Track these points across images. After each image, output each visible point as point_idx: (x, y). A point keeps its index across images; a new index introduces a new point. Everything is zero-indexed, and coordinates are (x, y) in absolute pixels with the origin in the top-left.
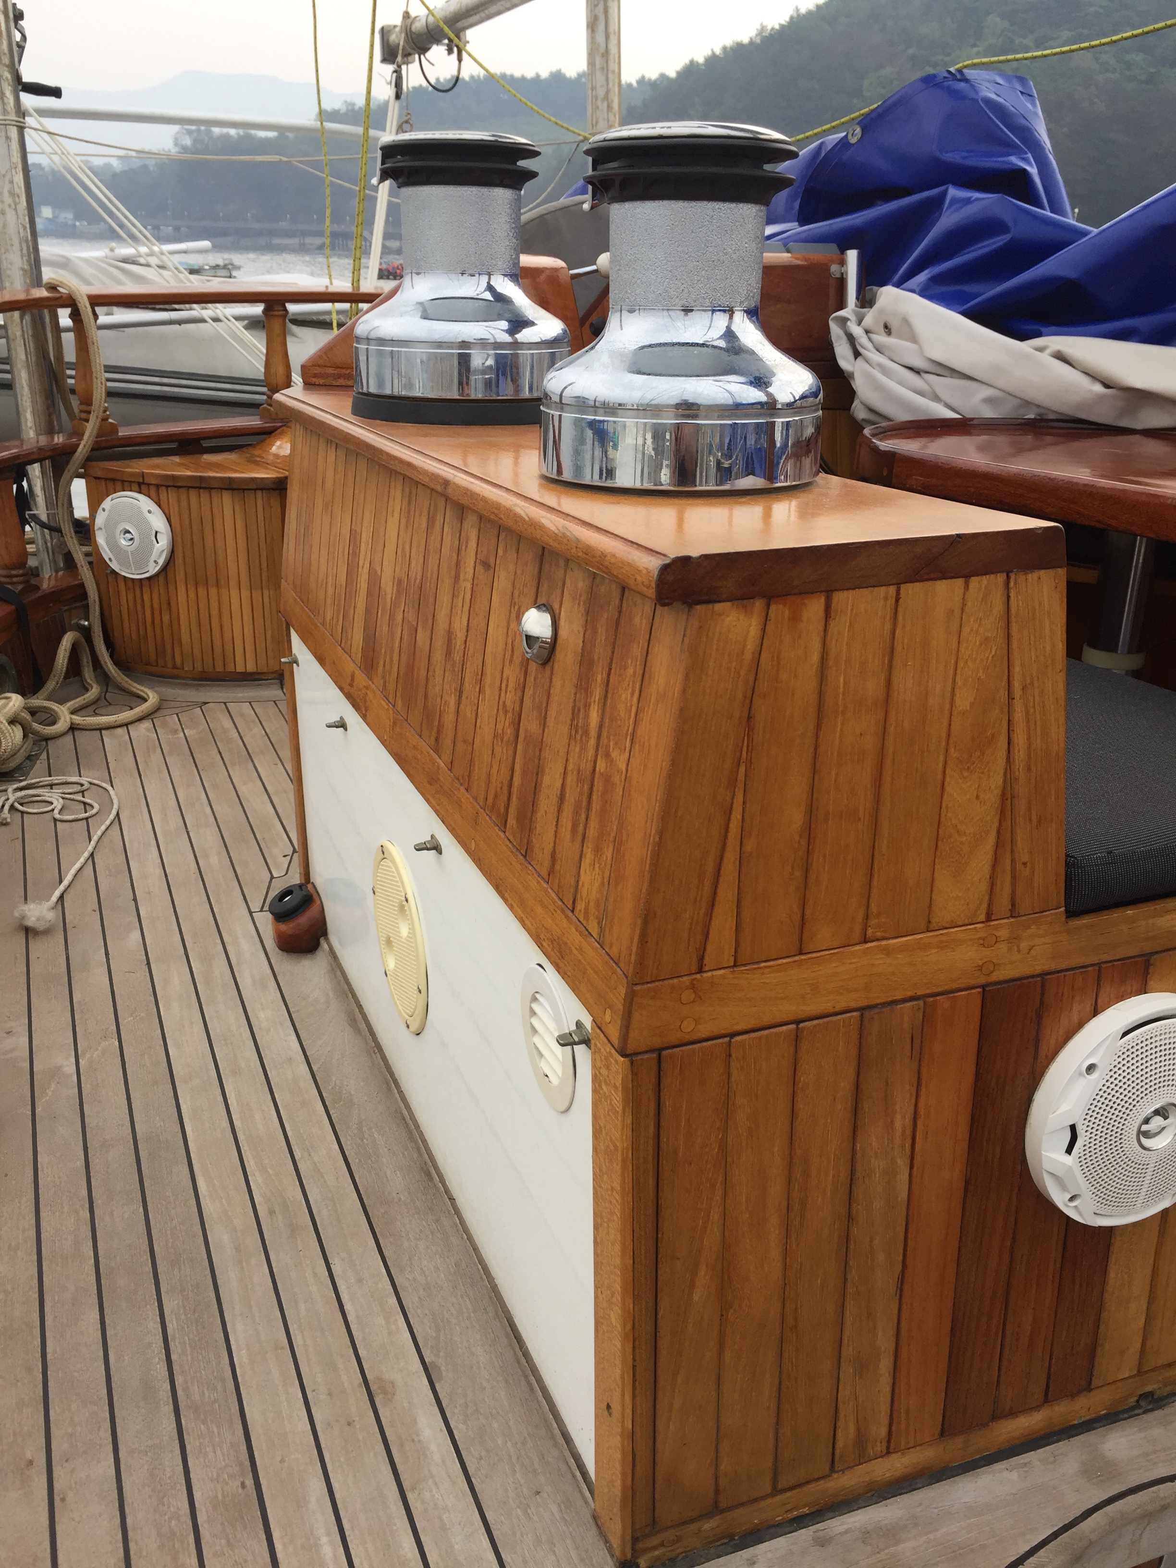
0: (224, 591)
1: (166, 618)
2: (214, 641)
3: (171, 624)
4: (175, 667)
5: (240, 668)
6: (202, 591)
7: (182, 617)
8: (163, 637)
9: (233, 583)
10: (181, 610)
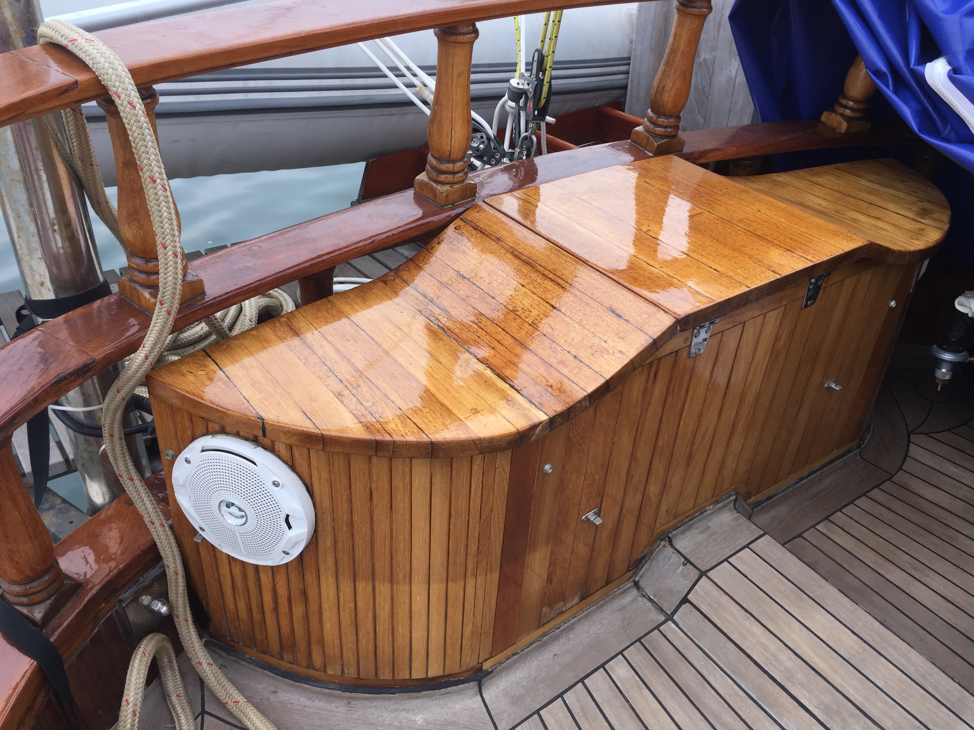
0: (402, 589)
1: (298, 610)
2: (380, 643)
3: (307, 618)
4: (310, 666)
5: (418, 674)
6: (363, 587)
7: (326, 614)
8: (293, 630)
9: (418, 577)
10: (325, 606)
